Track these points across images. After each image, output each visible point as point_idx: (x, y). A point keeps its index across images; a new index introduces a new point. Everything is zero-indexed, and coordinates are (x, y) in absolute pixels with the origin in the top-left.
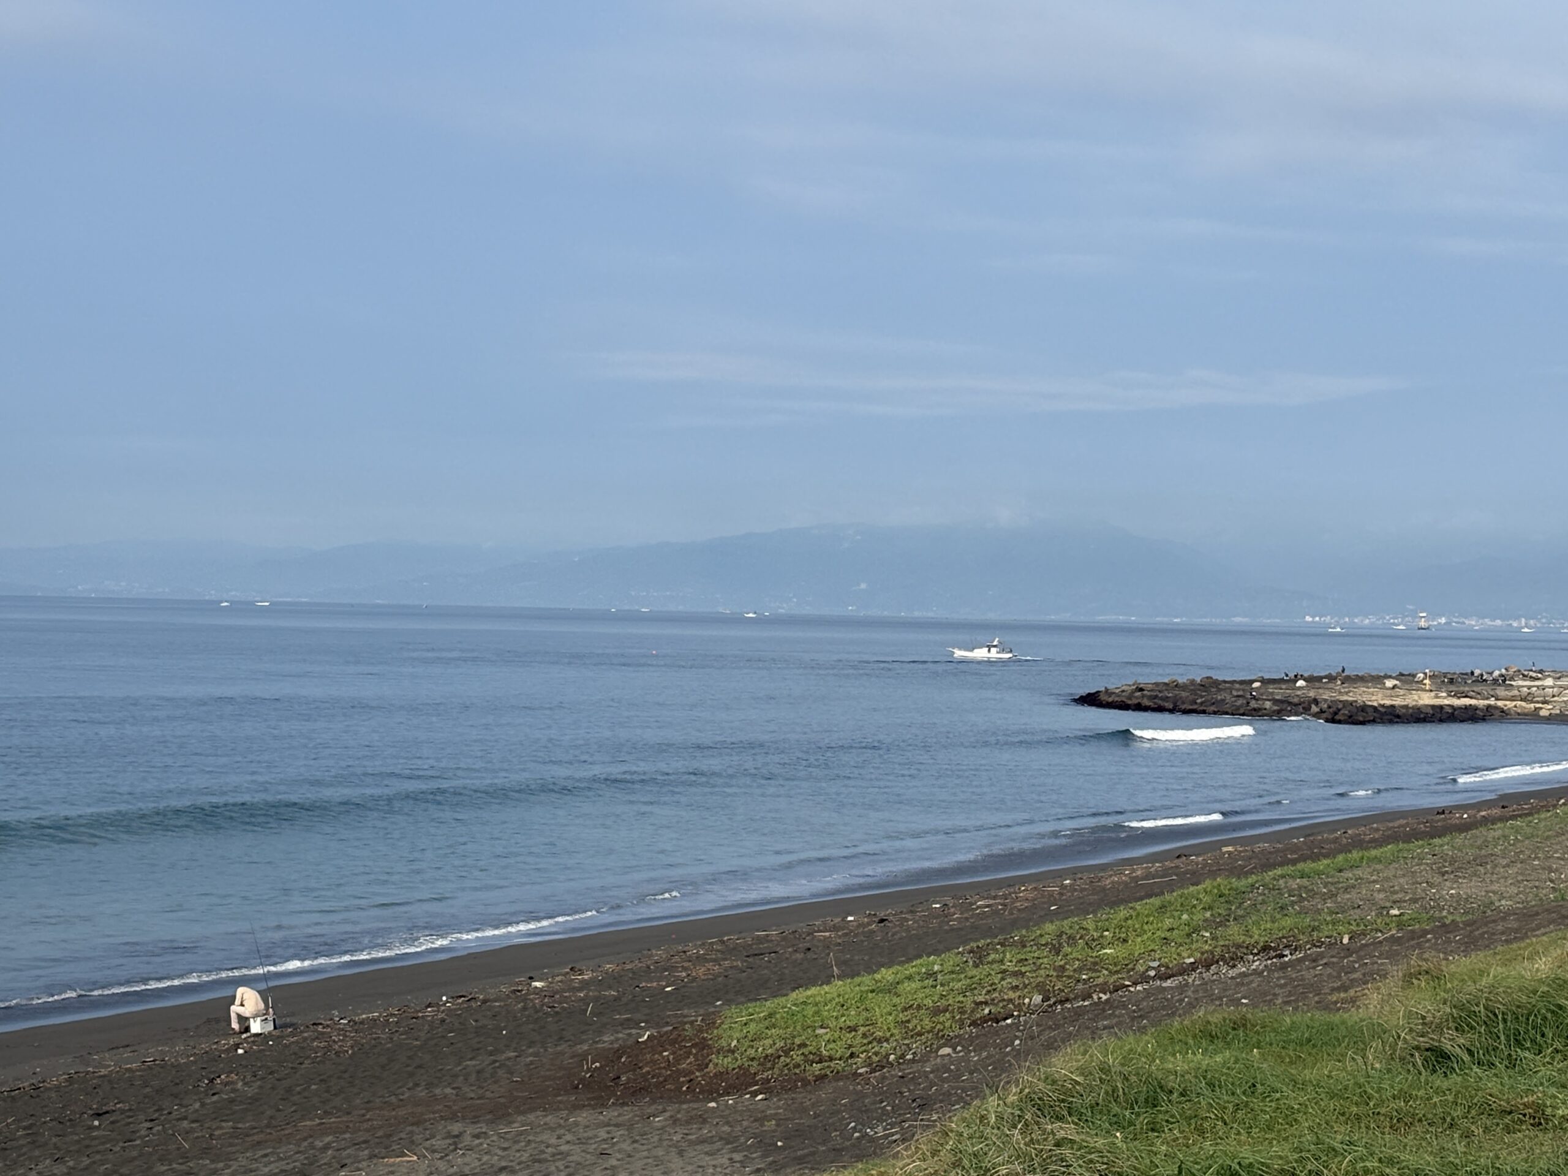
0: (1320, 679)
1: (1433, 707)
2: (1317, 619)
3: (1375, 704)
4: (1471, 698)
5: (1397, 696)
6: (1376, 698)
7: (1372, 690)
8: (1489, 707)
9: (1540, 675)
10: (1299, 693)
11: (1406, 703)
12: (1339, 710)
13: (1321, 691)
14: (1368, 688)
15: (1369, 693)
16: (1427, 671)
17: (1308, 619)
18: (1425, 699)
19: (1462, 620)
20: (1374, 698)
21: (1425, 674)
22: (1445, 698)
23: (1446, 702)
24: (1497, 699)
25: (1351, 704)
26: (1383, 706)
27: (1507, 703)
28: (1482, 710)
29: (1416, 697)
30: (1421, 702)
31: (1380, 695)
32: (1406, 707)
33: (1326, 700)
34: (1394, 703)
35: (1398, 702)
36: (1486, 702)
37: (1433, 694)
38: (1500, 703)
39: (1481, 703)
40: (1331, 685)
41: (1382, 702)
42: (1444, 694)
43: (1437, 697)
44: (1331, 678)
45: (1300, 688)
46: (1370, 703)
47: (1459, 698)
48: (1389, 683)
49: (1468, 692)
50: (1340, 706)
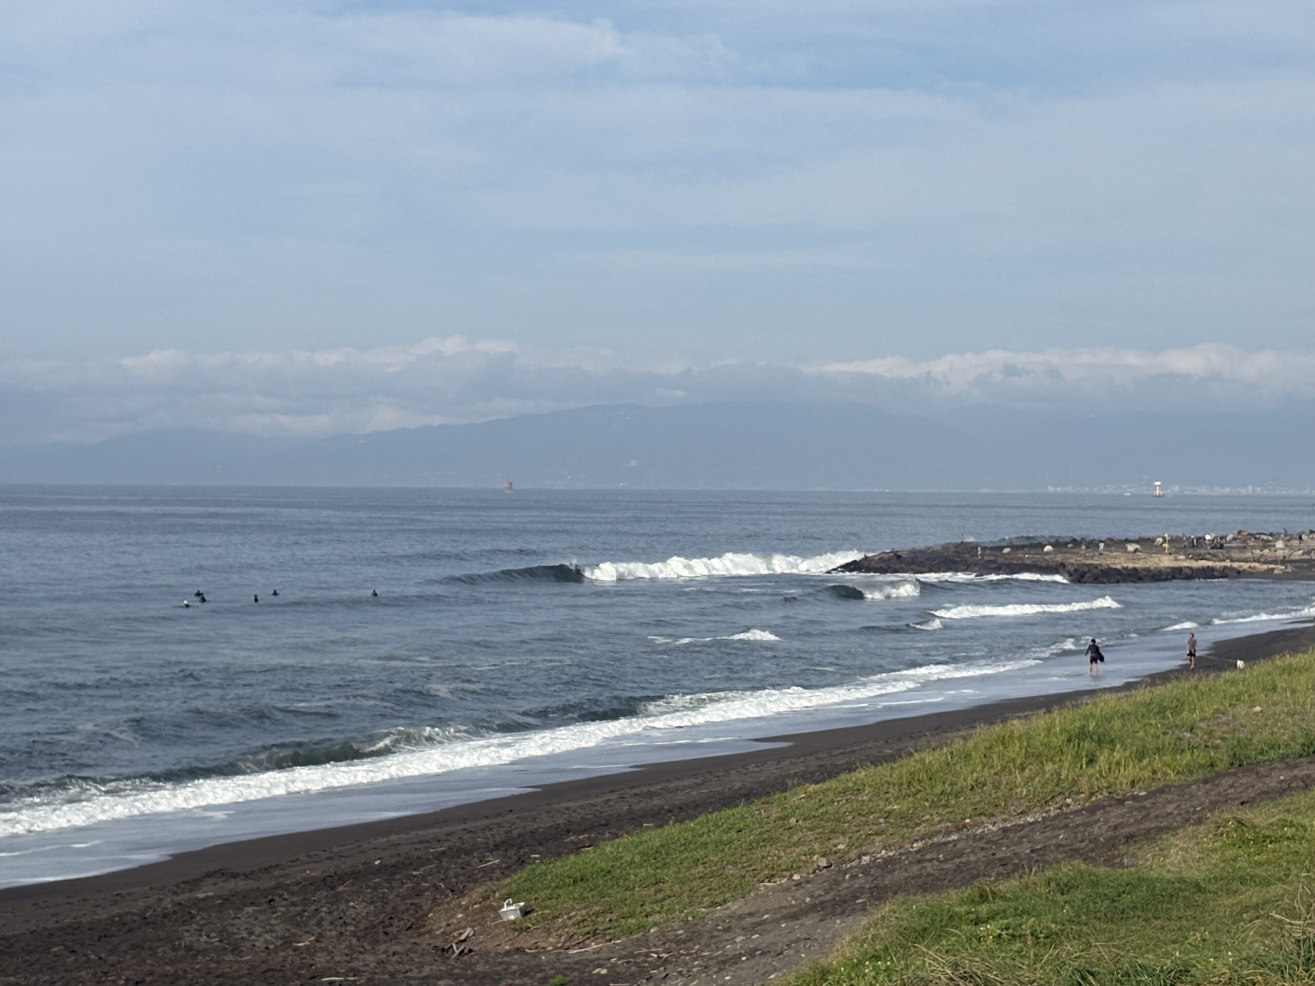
0: (1066, 544)
1: (1174, 569)
2: (1059, 489)
3: (1119, 567)
4: (1208, 560)
5: (1139, 559)
6: (1119, 561)
7: (1115, 554)
8: (1225, 568)
9: (1270, 538)
10: (1047, 557)
11: (1147, 566)
12: (1085, 573)
13: (1067, 555)
14: (1111, 552)
15: (1113, 557)
16: (1166, 535)
17: (1051, 489)
18: (1166, 562)
19: (1194, 488)
20: (1117, 561)
21: (1164, 538)
22: (1183, 560)
23: (1185, 564)
24: (1232, 561)
25: (1096, 568)
26: (1126, 569)
27: (1242, 564)
28: (1219, 571)
29: (1157, 561)
30: (1161, 565)
31: (1123, 559)
32: (1148, 570)
33: (1073, 564)
34: (1136, 566)
35: (1139, 565)
36: (1223, 564)
37: (1172, 557)
38: (1235, 565)
39: (1219, 565)
40: (1076, 550)
41: (1125, 565)
42: (1182, 557)
43: (1176, 559)
44: (1076, 543)
45: (1048, 553)
46: (1113, 566)
47: (1197, 560)
48: (1131, 548)
49: (1205, 554)
50: (1086, 569)
